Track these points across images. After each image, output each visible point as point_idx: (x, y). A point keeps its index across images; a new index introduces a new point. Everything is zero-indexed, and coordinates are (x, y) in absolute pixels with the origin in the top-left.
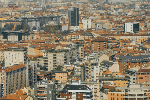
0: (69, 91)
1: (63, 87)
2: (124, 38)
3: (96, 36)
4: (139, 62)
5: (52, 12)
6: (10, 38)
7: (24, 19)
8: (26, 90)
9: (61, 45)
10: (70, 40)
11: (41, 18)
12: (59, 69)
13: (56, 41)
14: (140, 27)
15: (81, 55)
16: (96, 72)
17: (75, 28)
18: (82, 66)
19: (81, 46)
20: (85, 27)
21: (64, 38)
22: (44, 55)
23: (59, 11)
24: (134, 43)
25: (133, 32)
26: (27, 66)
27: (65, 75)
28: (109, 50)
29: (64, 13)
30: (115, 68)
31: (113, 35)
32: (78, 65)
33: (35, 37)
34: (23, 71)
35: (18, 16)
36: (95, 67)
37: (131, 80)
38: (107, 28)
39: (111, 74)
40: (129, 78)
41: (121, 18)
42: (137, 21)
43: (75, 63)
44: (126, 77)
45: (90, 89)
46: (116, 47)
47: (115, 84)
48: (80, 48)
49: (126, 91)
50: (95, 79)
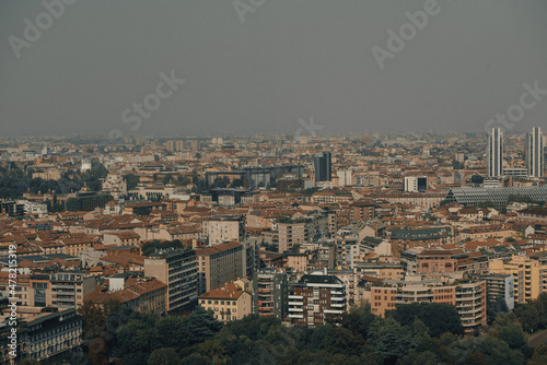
0: (309, 285)
1: (299, 277)
2: (402, 200)
3: (357, 197)
4: (424, 240)
5: (291, 159)
6: (222, 200)
7: (246, 169)
8: (240, 283)
9: (301, 211)
10: (316, 204)
11: (272, 168)
12: (294, 251)
13: (293, 205)
14: (428, 183)
15: (331, 227)
16: (354, 254)
17: (325, 185)
18: (331, 245)
19: (331, 212)
20: (341, 183)
21: (307, 200)
22: (273, 227)
23: (302, 157)
24: (417, 210)
25: (416, 191)
26: (244, 244)
27: (304, 259)
28: (376, 220)
29: (309, 161)
30: (384, 248)
31: (386, 196)
32: (325, 244)
33: (261, 199)
34: (238, 253)
35: (237, 165)
36: (352, 246)
37: (410, 268)
38: (376, 185)
39: (377, 259)
40: (406, 264)
41: (399, 170)
42: (424, 173)
43: (320, 240)
44: (402, 263)
45: (342, 283)
46: (388, 216)
47: (383, 274)
48: (330, 216)
49: (400, 285)
50: (352, 265)
